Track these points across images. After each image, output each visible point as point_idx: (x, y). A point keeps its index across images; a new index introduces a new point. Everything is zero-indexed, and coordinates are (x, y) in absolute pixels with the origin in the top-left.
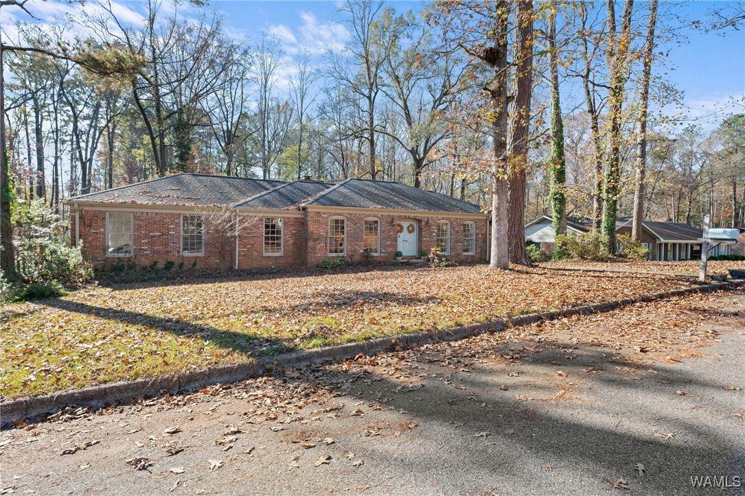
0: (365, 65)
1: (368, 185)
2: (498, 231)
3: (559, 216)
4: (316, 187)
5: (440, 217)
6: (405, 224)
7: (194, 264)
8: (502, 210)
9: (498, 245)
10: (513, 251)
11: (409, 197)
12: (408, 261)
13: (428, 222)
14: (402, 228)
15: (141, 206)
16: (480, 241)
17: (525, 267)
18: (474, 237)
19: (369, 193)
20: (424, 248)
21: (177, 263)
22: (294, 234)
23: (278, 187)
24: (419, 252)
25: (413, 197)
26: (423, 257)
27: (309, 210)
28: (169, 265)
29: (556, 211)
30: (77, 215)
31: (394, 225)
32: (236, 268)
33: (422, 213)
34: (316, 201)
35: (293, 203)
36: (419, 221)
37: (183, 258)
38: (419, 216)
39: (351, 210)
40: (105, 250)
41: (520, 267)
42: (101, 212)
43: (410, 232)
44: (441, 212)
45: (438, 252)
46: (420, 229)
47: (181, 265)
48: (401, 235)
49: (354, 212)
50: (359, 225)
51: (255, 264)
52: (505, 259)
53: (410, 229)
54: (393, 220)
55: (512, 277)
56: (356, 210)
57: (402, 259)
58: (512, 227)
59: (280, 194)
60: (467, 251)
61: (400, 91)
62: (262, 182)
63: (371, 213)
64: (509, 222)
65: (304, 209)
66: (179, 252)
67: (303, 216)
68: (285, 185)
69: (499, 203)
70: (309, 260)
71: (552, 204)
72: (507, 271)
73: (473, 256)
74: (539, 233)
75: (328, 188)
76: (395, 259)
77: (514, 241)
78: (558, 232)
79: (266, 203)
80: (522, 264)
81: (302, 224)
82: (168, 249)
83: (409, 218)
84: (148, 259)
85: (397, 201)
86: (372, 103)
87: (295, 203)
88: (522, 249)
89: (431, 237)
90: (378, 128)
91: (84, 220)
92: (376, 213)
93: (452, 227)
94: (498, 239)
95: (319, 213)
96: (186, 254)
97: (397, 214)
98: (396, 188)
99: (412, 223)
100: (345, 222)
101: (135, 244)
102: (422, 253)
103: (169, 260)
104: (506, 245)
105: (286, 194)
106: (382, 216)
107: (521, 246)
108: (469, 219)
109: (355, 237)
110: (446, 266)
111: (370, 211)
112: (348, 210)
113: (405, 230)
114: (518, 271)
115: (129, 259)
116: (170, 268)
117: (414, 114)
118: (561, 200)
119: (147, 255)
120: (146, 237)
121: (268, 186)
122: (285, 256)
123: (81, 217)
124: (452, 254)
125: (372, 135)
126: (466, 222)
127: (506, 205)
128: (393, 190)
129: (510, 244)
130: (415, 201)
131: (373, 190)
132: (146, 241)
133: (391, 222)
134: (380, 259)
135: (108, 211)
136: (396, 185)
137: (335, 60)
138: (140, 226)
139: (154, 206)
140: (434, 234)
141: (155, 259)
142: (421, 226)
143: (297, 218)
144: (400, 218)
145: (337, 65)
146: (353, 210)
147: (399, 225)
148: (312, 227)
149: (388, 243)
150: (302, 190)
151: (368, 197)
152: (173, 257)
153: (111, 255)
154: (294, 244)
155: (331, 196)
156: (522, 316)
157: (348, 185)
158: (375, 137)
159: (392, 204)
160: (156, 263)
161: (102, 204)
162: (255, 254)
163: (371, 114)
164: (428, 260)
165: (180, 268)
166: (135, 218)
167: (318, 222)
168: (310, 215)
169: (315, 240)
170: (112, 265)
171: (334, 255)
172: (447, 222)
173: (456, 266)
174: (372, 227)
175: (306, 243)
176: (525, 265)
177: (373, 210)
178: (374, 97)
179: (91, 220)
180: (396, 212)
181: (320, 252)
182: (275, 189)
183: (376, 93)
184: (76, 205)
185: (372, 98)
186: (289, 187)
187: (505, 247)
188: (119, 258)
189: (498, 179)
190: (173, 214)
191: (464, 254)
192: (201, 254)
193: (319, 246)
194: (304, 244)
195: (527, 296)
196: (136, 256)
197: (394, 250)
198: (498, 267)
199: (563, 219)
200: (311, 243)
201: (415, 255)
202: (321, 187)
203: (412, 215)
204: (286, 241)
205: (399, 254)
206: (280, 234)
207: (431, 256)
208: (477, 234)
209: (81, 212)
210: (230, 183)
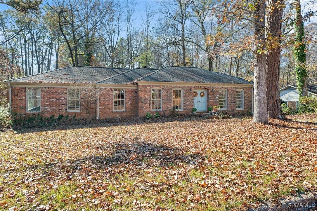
0: (179, 5)
1: (177, 70)
2: (259, 94)
3: (302, 84)
4: (147, 71)
5: (220, 87)
6: (199, 92)
7: (75, 117)
8: (261, 78)
9: (259, 105)
10: (271, 109)
11: (201, 75)
12: (200, 114)
13: (212, 90)
14: (197, 94)
15: (45, 84)
16: (247, 101)
17: (281, 121)
18: (243, 99)
19: (177, 74)
20: (211, 106)
21: (65, 116)
22: (131, 99)
23: (125, 72)
24: (207, 108)
25: (204, 75)
26: (210, 112)
27: (139, 84)
28: (61, 117)
29: (300, 81)
30: (10, 90)
31: (191, 92)
32: (98, 118)
33: (208, 84)
34: (143, 79)
35: (131, 80)
36: (208, 90)
37: (68, 112)
38: (207, 86)
39: (164, 84)
40: (25, 109)
41: (276, 122)
42: (23, 88)
43: (202, 96)
44: (221, 83)
45: (218, 109)
46: (208, 94)
47: (67, 117)
48: (196, 98)
49: (167, 85)
50: (169, 92)
51: (109, 116)
52: (265, 116)
53: (202, 94)
54: (190, 89)
55: (271, 131)
56: (167, 84)
57: (197, 112)
58: (270, 91)
59: (125, 76)
60: (239, 107)
61: (199, 18)
62: (117, 70)
63: (177, 85)
64: (267, 88)
65: (137, 84)
66: (66, 109)
67: (137, 88)
68: (129, 71)
69: (259, 74)
70: (139, 114)
71: (297, 76)
72: (267, 125)
73: (242, 111)
74: (286, 95)
75: (153, 72)
76: (192, 113)
77: (272, 102)
78: (301, 95)
79: (115, 81)
80: (278, 118)
81: (136, 92)
82: (60, 108)
83: (201, 88)
84: (49, 114)
85: (193, 78)
86: (183, 25)
87: (132, 80)
88: (278, 108)
89: (215, 99)
90: (187, 39)
91: (14, 92)
92: (180, 85)
93: (229, 93)
94: (259, 100)
95: (145, 86)
96: (70, 111)
97: (193, 86)
98: (194, 70)
99: (203, 91)
100: (161, 91)
101: (42, 105)
102: (209, 109)
103: (60, 114)
104: (266, 105)
105: (128, 76)
106: (184, 87)
107: (278, 105)
108: (240, 88)
109: (167, 100)
110: (223, 118)
111: (176, 84)
112: (163, 84)
113: (199, 95)
114: (276, 125)
115: (38, 114)
116: (61, 118)
117: (208, 30)
118: (303, 73)
119: (48, 111)
120: (48, 101)
121: (119, 72)
122: (126, 111)
123: (13, 91)
124: (229, 109)
125: (184, 43)
126: (238, 90)
127: (264, 76)
128: (192, 71)
129: (268, 104)
130: (205, 77)
131: (180, 72)
132: (48, 103)
133: (190, 90)
134: (183, 113)
135: (27, 87)
136: (194, 69)
137: (163, 4)
138: (44, 95)
139: (52, 84)
140: (217, 97)
141: (53, 114)
142: (209, 93)
143: (133, 89)
144: (195, 88)
145: (164, 6)
146: (166, 84)
147: (194, 92)
148: (141, 94)
149: (188, 103)
150: (138, 74)
151: (176, 76)
152: (63, 112)
153: (29, 112)
154: (131, 104)
155: (153, 76)
156: (293, 199)
157: (165, 70)
158: (185, 44)
159: (190, 80)
160: (53, 116)
161: (23, 83)
162: (109, 110)
163: (183, 32)
164: (211, 114)
165: (67, 118)
166: (42, 91)
167: (145, 91)
168: (140, 87)
169: (143, 102)
170: (29, 117)
171: (155, 110)
172: (225, 89)
173: (230, 118)
174: (177, 93)
175: (138, 104)
176: (281, 119)
177: (178, 84)
178: (185, 22)
179: (18, 92)
180: (192, 84)
181: (146, 109)
182: (123, 73)
183: (185, 20)
184: (9, 84)
185: (183, 23)
186: (131, 72)
187: (264, 107)
188: (33, 113)
189: (258, 55)
190: (63, 88)
191: (237, 109)
192: (79, 110)
193: (145, 106)
194: (137, 104)
195: (292, 159)
196: (42, 112)
197: (191, 108)
198: (260, 122)
199: (305, 86)
200: (140, 104)
201: (205, 110)
202: (150, 71)
203: (203, 86)
204: (126, 103)
205: (194, 110)
206: (123, 99)
207: (213, 111)
208: (245, 97)
209: (13, 88)
210: (98, 71)
